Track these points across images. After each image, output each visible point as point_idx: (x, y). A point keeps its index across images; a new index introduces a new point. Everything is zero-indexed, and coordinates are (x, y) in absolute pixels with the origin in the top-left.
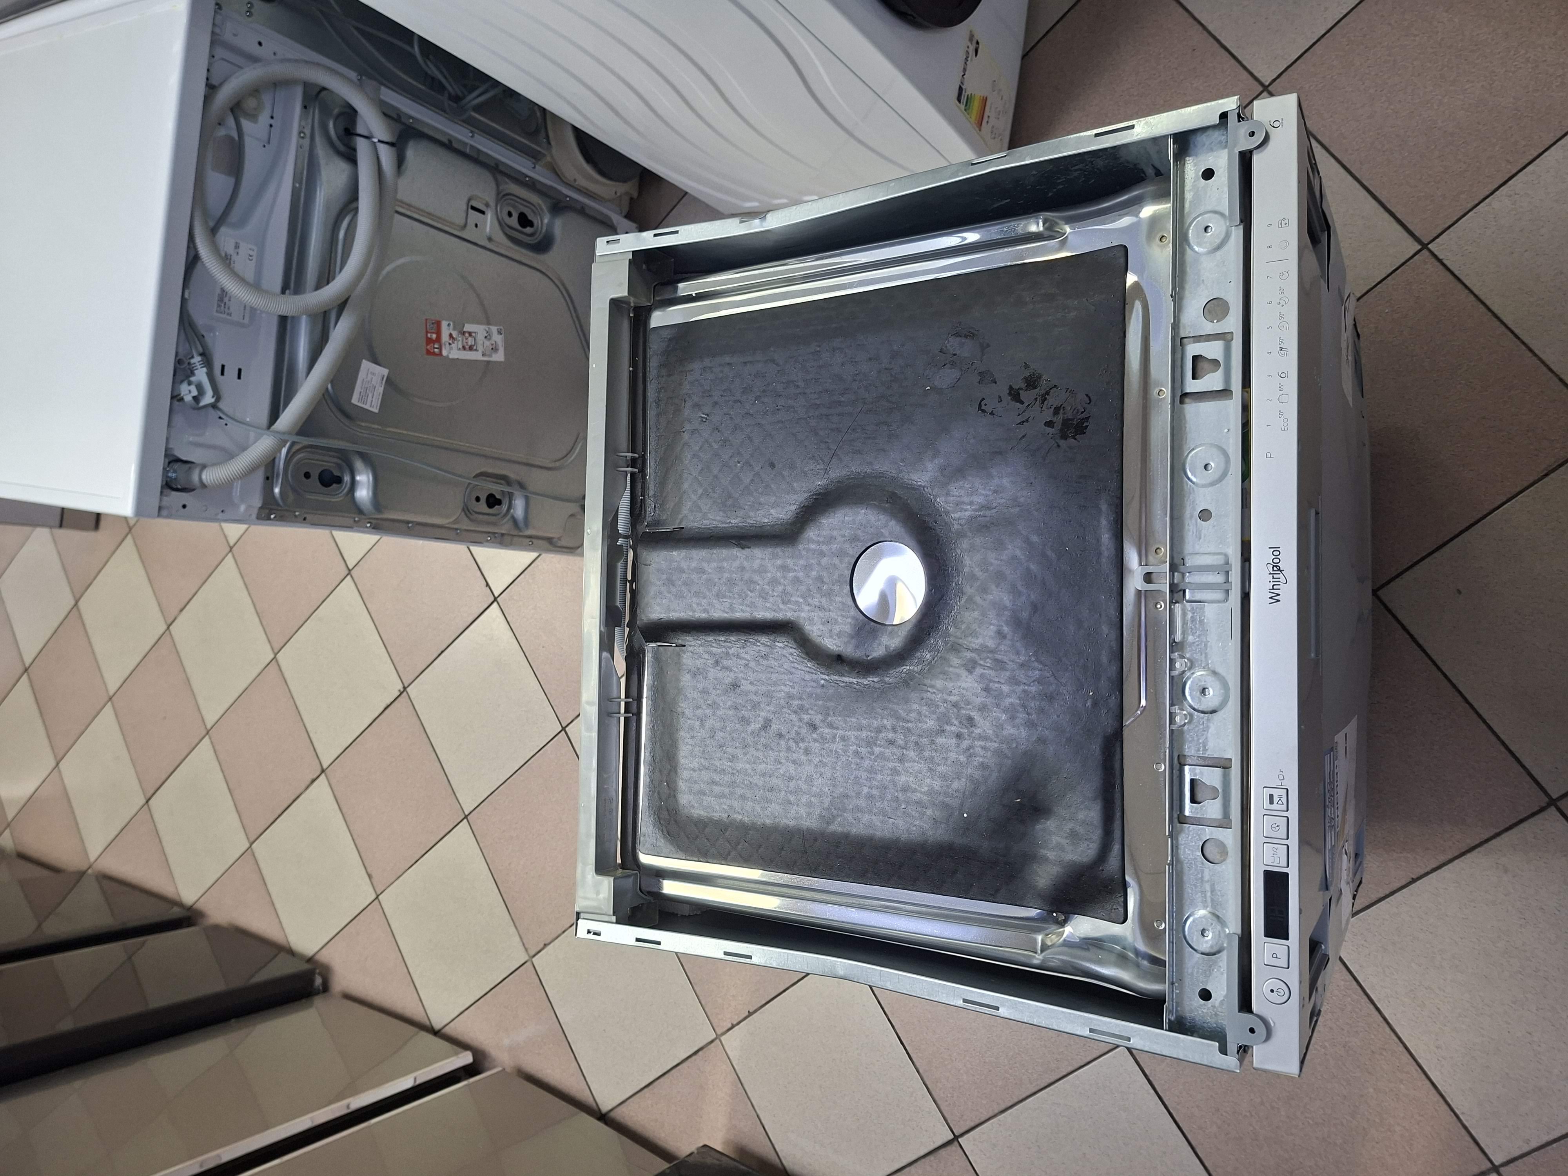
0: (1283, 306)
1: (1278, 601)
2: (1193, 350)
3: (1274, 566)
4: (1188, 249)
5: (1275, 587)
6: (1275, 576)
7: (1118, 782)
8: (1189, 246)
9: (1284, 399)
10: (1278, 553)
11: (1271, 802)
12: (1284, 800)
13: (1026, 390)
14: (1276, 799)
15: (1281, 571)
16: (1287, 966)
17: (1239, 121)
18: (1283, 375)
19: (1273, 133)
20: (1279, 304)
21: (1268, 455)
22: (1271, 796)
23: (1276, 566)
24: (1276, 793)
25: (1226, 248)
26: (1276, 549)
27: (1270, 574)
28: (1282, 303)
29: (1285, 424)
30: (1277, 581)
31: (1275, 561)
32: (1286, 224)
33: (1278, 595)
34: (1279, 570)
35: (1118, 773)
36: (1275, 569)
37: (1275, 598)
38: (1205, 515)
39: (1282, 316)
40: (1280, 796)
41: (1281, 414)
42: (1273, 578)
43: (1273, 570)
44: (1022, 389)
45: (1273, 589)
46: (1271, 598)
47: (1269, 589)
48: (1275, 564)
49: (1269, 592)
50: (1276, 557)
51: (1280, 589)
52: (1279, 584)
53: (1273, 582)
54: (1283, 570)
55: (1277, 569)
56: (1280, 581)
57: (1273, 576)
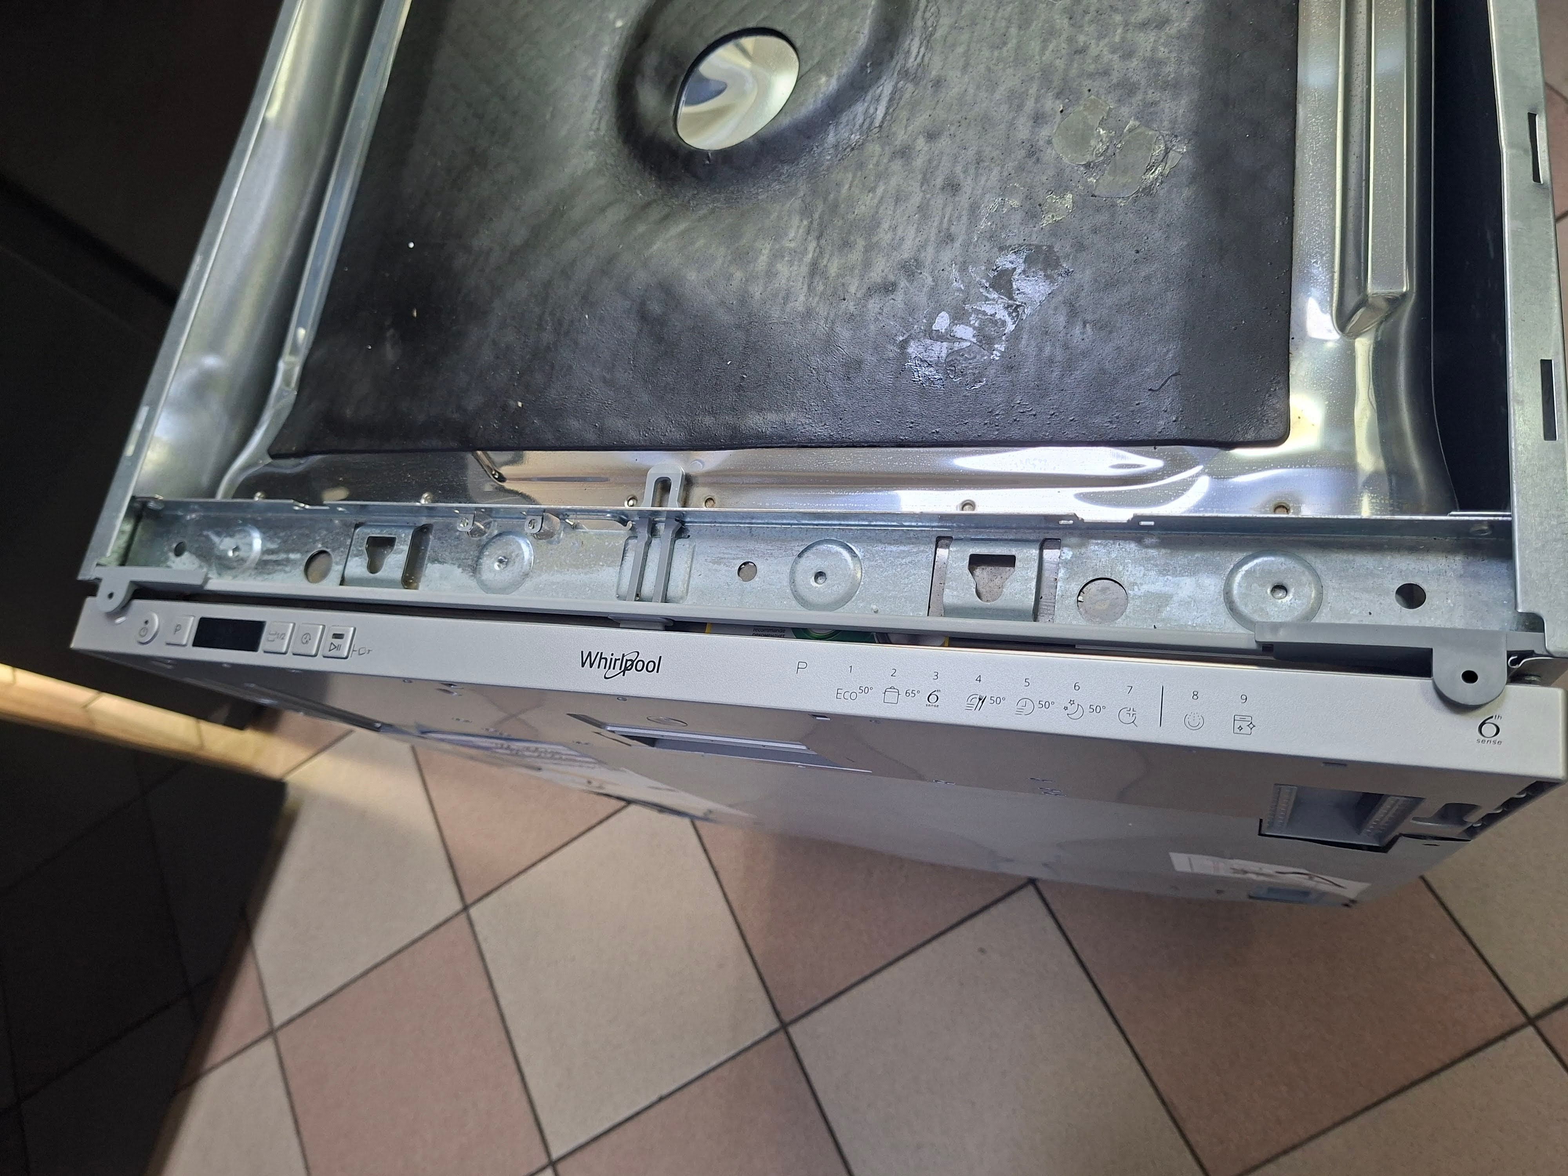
0: (1066, 708)
1: (583, 665)
2: (1026, 555)
3: (633, 661)
5: (603, 661)
6: (618, 663)
9: (891, 696)
10: (650, 668)
12: (334, 653)
15: (624, 671)
17: (1509, 654)
18: (933, 698)
19: (1472, 721)
20: (1072, 702)
21: (802, 666)
22: (342, 636)
23: (632, 665)
26: (657, 667)
27: (624, 656)
28: (1072, 709)
29: (847, 695)
30: (610, 664)
31: (641, 663)
32: (1240, 728)
33: (592, 665)
34: (626, 669)
36: (629, 663)
37: (587, 660)
38: (746, 570)
39: (1046, 705)
41: (864, 690)
42: (616, 660)
43: (627, 661)
45: (601, 658)
46: (590, 654)
47: (602, 653)
48: (635, 663)
49: (598, 653)
50: (645, 666)
51: (599, 667)
52: (605, 668)
53: (611, 659)
54: (624, 675)
55: (628, 665)
56: (609, 668)
57: (619, 659)
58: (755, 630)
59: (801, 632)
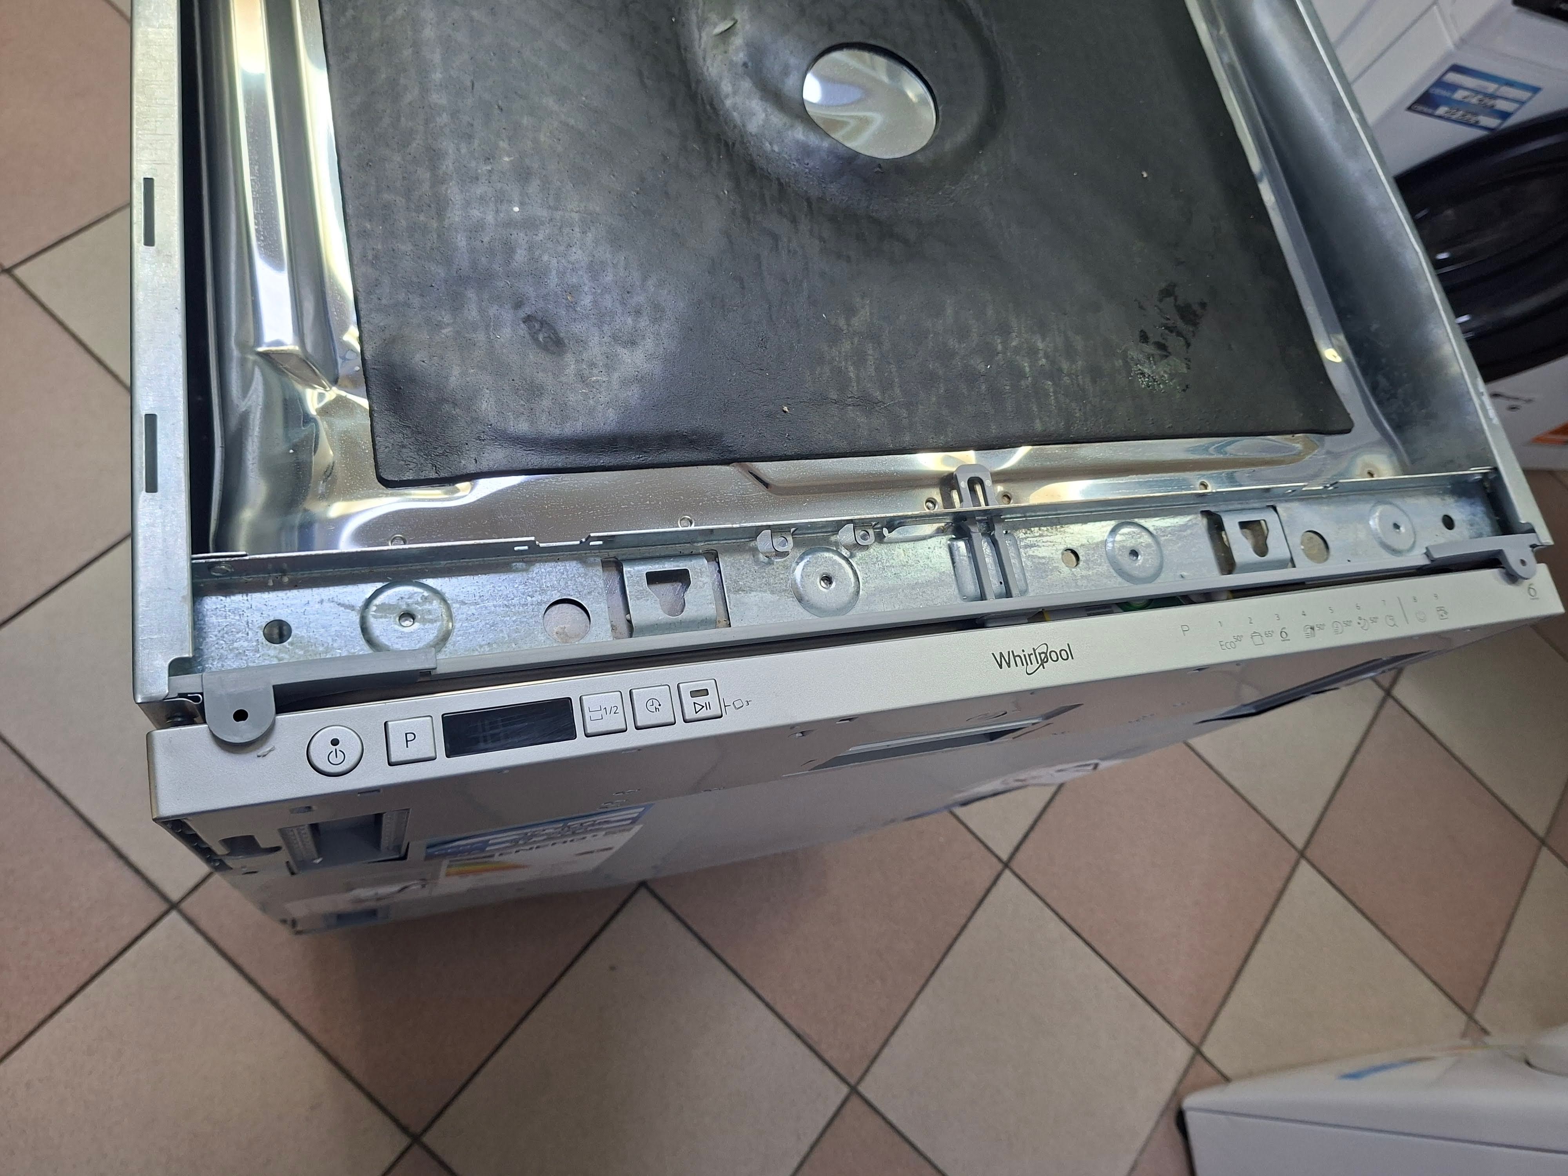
0: (1359, 623)
1: (1001, 666)
2: (1271, 519)
3: (1045, 653)
4: (1372, 505)
5: (1018, 659)
6: (1033, 657)
7: (650, 459)
8: (1373, 506)
9: (1258, 639)
10: (1065, 657)
11: (694, 694)
12: (703, 713)
13: (1175, 306)
14: (701, 700)
15: (1042, 664)
16: (393, 760)
18: (1284, 635)
19: (1522, 589)
20: (1360, 618)
21: (1186, 628)
22: (705, 692)
23: (1046, 657)
24: (712, 698)
25: (1383, 552)
26: (1070, 655)
27: (1034, 650)
28: (1362, 623)
29: (1229, 644)
30: (1026, 660)
31: (1053, 654)
32: (1443, 618)
33: (1009, 665)
34: (1043, 662)
35: (664, 457)
36: (1043, 656)
37: (1002, 661)
38: (1068, 557)
39: (1348, 624)
40: (708, 706)
41: (1238, 638)
43: (1040, 654)
44: (1176, 300)
45: (1014, 657)
46: (1001, 654)
47: (1013, 652)
48: (1048, 654)
49: (1009, 652)
50: (1059, 656)
51: (1017, 666)
52: (1023, 665)
53: (1025, 655)
54: (1044, 668)
55: (1043, 659)
56: (1027, 664)
57: (1032, 654)
58: (1087, 610)
59: (1126, 605)
